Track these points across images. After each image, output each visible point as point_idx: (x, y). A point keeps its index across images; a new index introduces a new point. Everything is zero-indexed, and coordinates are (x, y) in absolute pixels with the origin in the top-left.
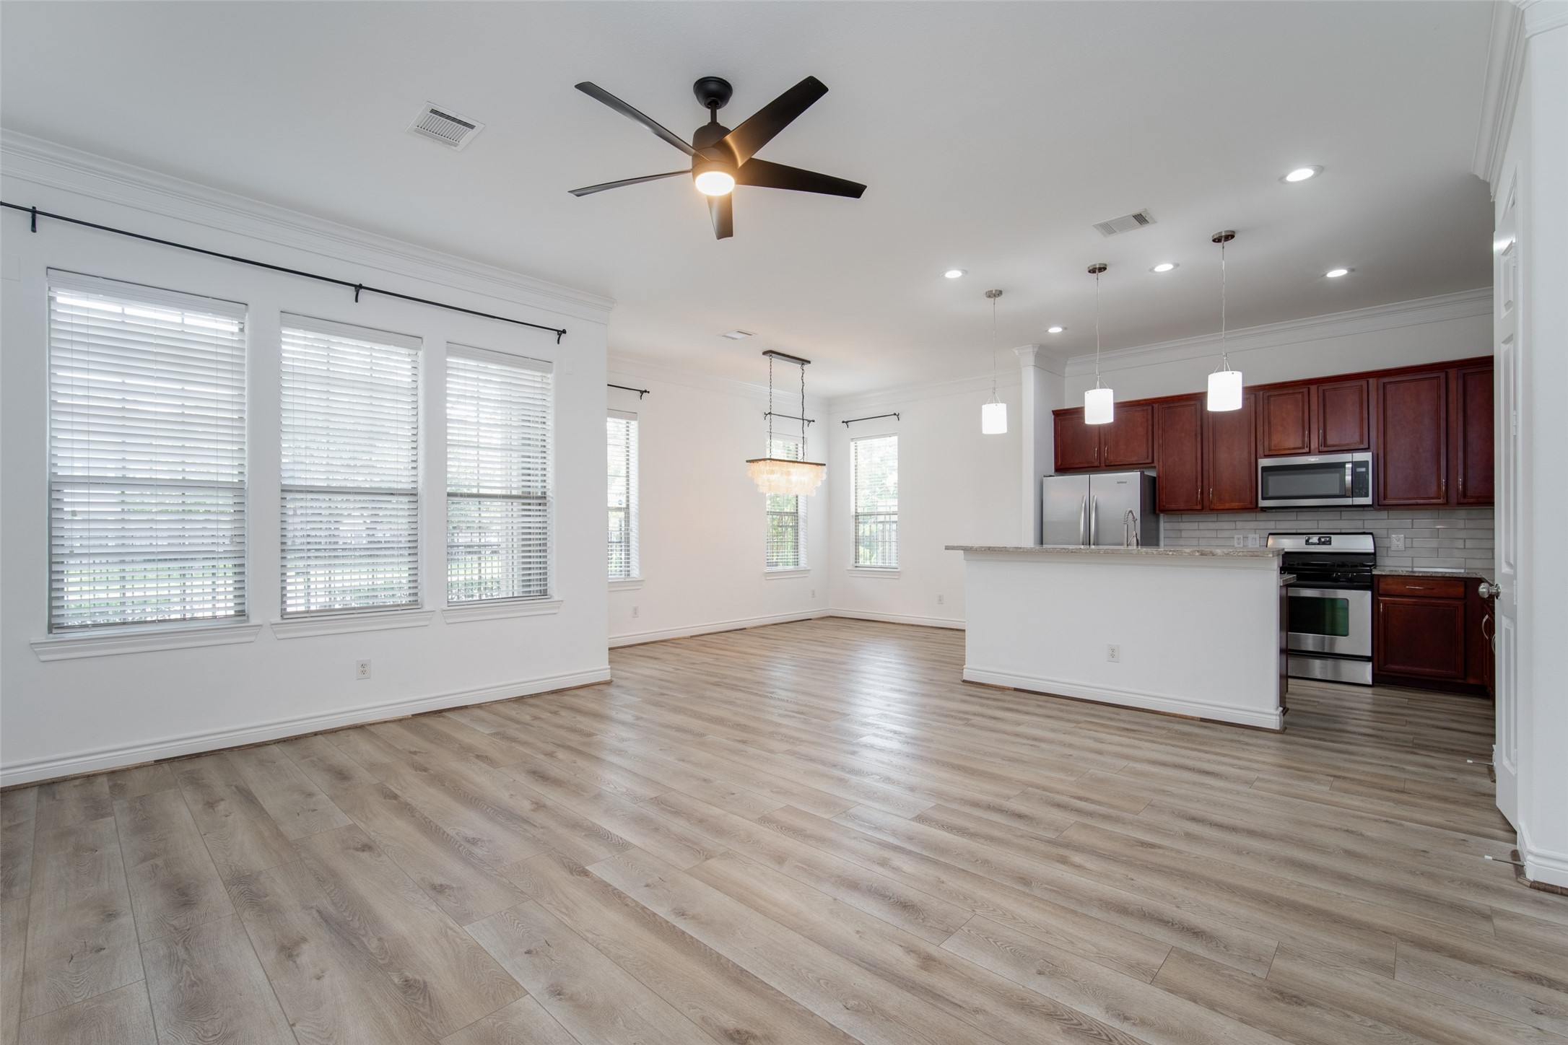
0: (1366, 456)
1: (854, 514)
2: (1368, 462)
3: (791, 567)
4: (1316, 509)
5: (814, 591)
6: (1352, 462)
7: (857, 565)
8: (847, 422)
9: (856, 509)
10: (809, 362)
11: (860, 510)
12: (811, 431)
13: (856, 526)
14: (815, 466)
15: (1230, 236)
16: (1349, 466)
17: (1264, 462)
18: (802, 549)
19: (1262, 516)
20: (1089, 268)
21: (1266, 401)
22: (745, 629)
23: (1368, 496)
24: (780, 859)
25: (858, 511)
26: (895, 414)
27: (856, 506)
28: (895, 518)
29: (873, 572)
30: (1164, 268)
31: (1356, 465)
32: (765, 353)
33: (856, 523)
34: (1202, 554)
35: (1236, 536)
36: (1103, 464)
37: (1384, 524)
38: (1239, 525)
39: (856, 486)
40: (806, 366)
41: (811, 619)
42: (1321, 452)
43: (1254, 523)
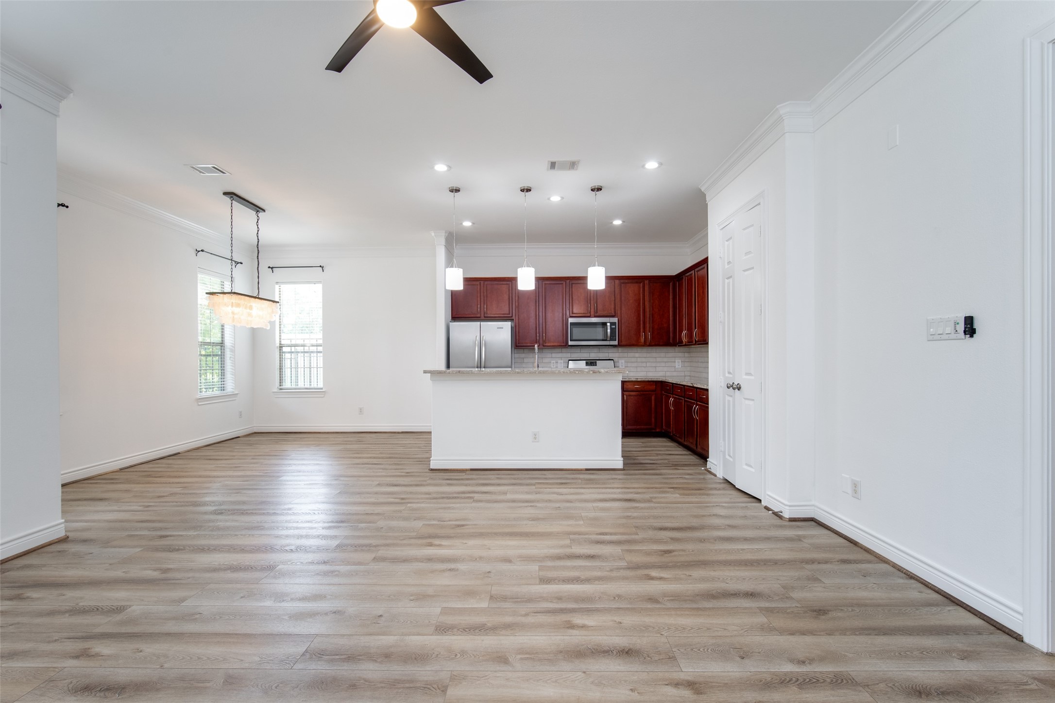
0: (615, 320)
1: (278, 345)
2: (616, 323)
3: (217, 392)
4: (589, 347)
5: (241, 412)
6: (610, 322)
7: (281, 387)
8: (272, 268)
9: (280, 341)
10: (264, 211)
11: (283, 342)
12: (238, 271)
13: (280, 355)
14: (271, 302)
15: (599, 189)
16: (608, 324)
17: (571, 320)
18: (229, 376)
19: (569, 350)
20: (521, 188)
21: (571, 286)
22: (179, 453)
23: (616, 340)
24: (501, 659)
25: (282, 343)
26: (321, 266)
27: (280, 339)
28: (320, 349)
29: (299, 393)
30: (555, 199)
31: (612, 324)
32: (225, 194)
33: (280, 352)
34: (594, 373)
35: (552, 362)
36: (482, 316)
37: (617, 355)
38: (554, 355)
39: (280, 322)
40: (261, 214)
41: (239, 437)
42: (595, 317)
43: (561, 354)
